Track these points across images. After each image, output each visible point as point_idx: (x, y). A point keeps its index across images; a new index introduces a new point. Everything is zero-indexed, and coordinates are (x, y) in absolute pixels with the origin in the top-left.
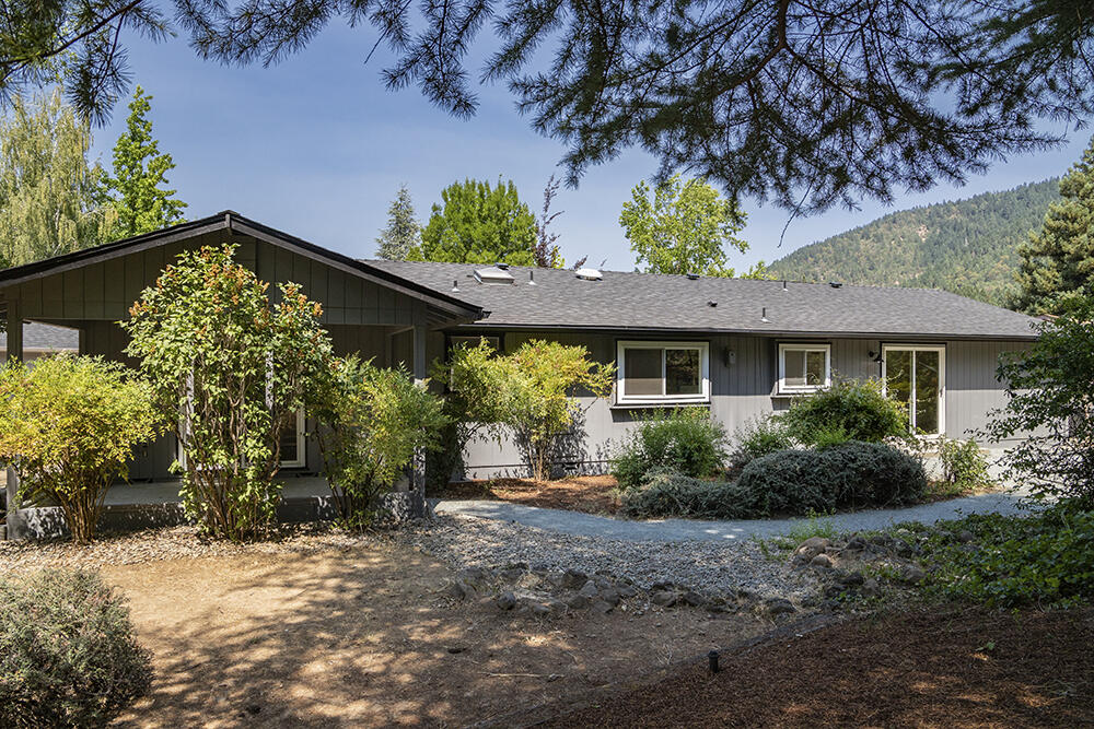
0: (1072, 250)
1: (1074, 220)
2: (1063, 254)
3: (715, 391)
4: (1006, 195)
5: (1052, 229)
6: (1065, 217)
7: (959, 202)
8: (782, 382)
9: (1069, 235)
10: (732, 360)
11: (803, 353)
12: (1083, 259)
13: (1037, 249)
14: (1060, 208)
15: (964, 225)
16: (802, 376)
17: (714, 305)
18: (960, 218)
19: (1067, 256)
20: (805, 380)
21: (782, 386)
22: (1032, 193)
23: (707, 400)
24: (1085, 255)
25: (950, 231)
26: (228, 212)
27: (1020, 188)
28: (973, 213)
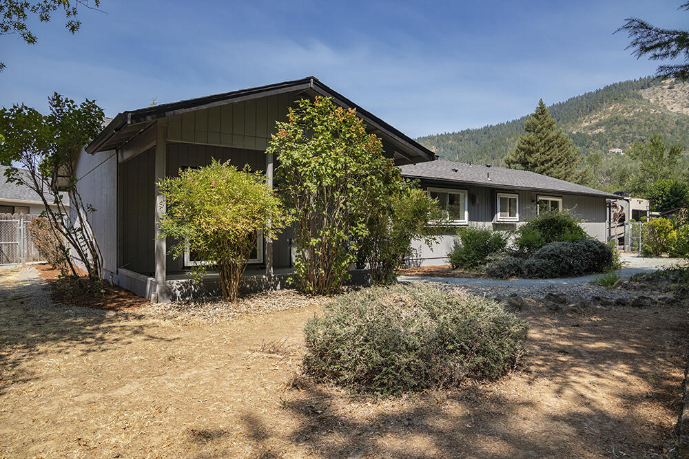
0: (533, 161)
1: (533, 145)
2: (528, 163)
3: (470, 219)
4: (478, 131)
5: (522, 149)
6: (529, 143)
7: (453, 134)
8: (499, 214)
9: (530, 153)
10: (477, 201)
11: (506, 199)
12: (537, 166)
13: (514, 160)
14: (525, 138)
15: (456, 147)
16: (506, 212)
17: (456, 171)
18: (455, 143)
19: (530, 165)
20: (508, 214)
21: (499, 217)
22: (491, 131)
23: (467, 224)
24: (538, 164)
25: (449, 150)
26: (312, 77)
27: (485, 127)
28: (461, 141)
